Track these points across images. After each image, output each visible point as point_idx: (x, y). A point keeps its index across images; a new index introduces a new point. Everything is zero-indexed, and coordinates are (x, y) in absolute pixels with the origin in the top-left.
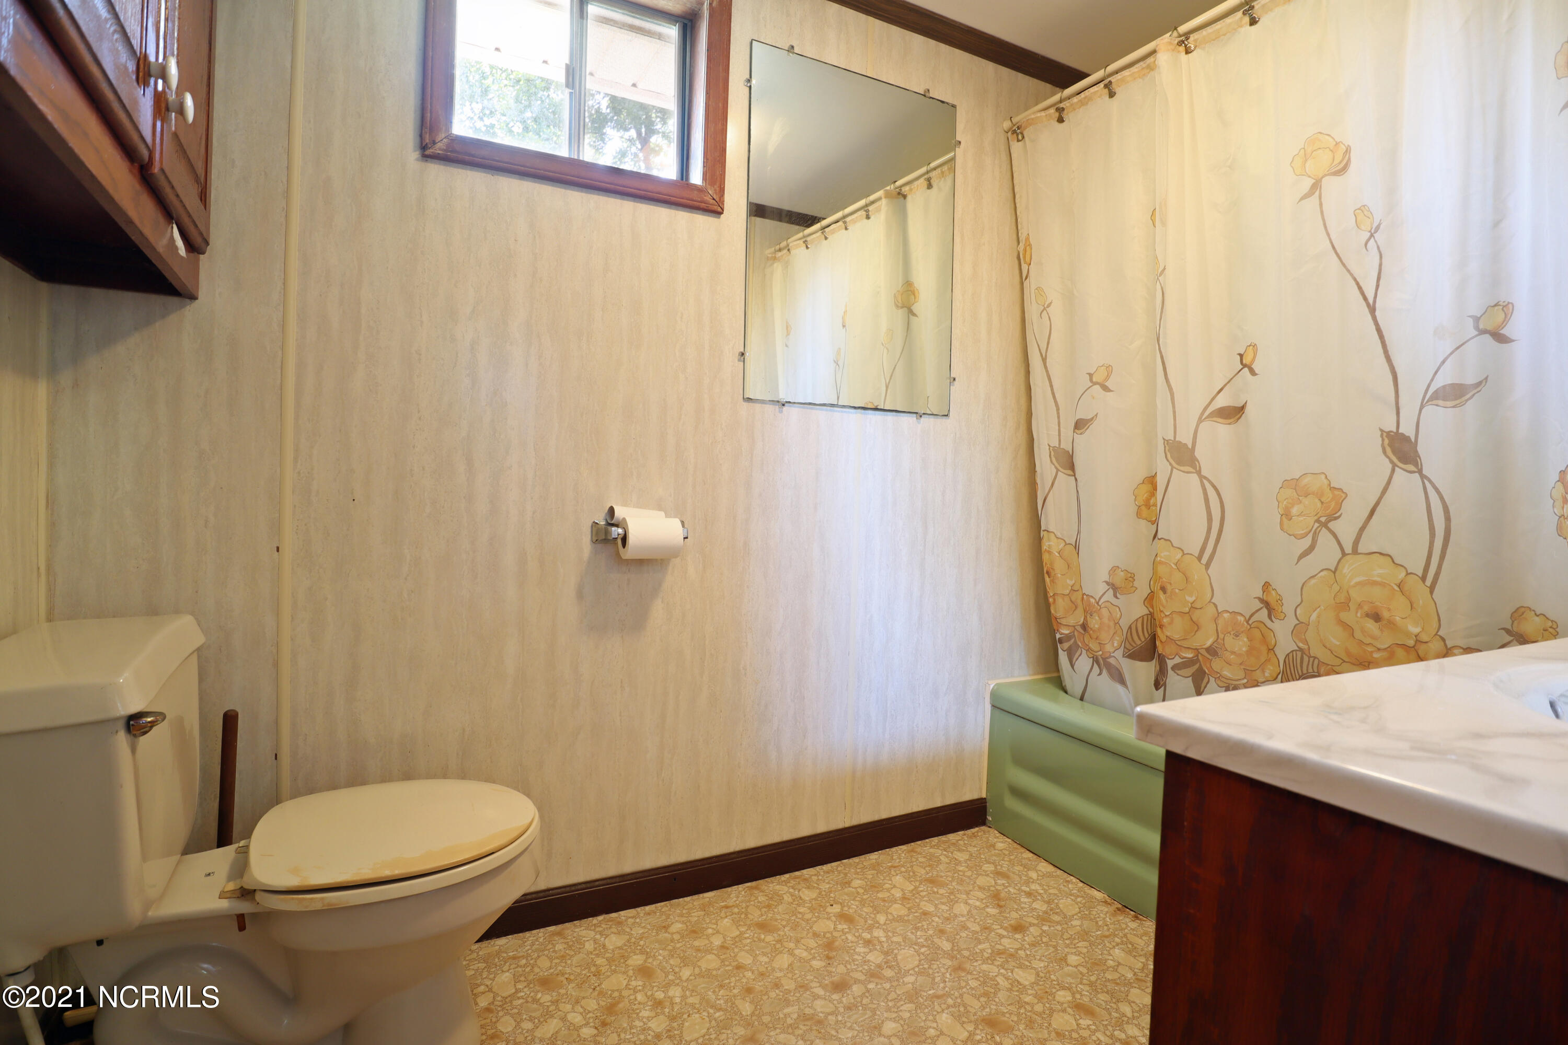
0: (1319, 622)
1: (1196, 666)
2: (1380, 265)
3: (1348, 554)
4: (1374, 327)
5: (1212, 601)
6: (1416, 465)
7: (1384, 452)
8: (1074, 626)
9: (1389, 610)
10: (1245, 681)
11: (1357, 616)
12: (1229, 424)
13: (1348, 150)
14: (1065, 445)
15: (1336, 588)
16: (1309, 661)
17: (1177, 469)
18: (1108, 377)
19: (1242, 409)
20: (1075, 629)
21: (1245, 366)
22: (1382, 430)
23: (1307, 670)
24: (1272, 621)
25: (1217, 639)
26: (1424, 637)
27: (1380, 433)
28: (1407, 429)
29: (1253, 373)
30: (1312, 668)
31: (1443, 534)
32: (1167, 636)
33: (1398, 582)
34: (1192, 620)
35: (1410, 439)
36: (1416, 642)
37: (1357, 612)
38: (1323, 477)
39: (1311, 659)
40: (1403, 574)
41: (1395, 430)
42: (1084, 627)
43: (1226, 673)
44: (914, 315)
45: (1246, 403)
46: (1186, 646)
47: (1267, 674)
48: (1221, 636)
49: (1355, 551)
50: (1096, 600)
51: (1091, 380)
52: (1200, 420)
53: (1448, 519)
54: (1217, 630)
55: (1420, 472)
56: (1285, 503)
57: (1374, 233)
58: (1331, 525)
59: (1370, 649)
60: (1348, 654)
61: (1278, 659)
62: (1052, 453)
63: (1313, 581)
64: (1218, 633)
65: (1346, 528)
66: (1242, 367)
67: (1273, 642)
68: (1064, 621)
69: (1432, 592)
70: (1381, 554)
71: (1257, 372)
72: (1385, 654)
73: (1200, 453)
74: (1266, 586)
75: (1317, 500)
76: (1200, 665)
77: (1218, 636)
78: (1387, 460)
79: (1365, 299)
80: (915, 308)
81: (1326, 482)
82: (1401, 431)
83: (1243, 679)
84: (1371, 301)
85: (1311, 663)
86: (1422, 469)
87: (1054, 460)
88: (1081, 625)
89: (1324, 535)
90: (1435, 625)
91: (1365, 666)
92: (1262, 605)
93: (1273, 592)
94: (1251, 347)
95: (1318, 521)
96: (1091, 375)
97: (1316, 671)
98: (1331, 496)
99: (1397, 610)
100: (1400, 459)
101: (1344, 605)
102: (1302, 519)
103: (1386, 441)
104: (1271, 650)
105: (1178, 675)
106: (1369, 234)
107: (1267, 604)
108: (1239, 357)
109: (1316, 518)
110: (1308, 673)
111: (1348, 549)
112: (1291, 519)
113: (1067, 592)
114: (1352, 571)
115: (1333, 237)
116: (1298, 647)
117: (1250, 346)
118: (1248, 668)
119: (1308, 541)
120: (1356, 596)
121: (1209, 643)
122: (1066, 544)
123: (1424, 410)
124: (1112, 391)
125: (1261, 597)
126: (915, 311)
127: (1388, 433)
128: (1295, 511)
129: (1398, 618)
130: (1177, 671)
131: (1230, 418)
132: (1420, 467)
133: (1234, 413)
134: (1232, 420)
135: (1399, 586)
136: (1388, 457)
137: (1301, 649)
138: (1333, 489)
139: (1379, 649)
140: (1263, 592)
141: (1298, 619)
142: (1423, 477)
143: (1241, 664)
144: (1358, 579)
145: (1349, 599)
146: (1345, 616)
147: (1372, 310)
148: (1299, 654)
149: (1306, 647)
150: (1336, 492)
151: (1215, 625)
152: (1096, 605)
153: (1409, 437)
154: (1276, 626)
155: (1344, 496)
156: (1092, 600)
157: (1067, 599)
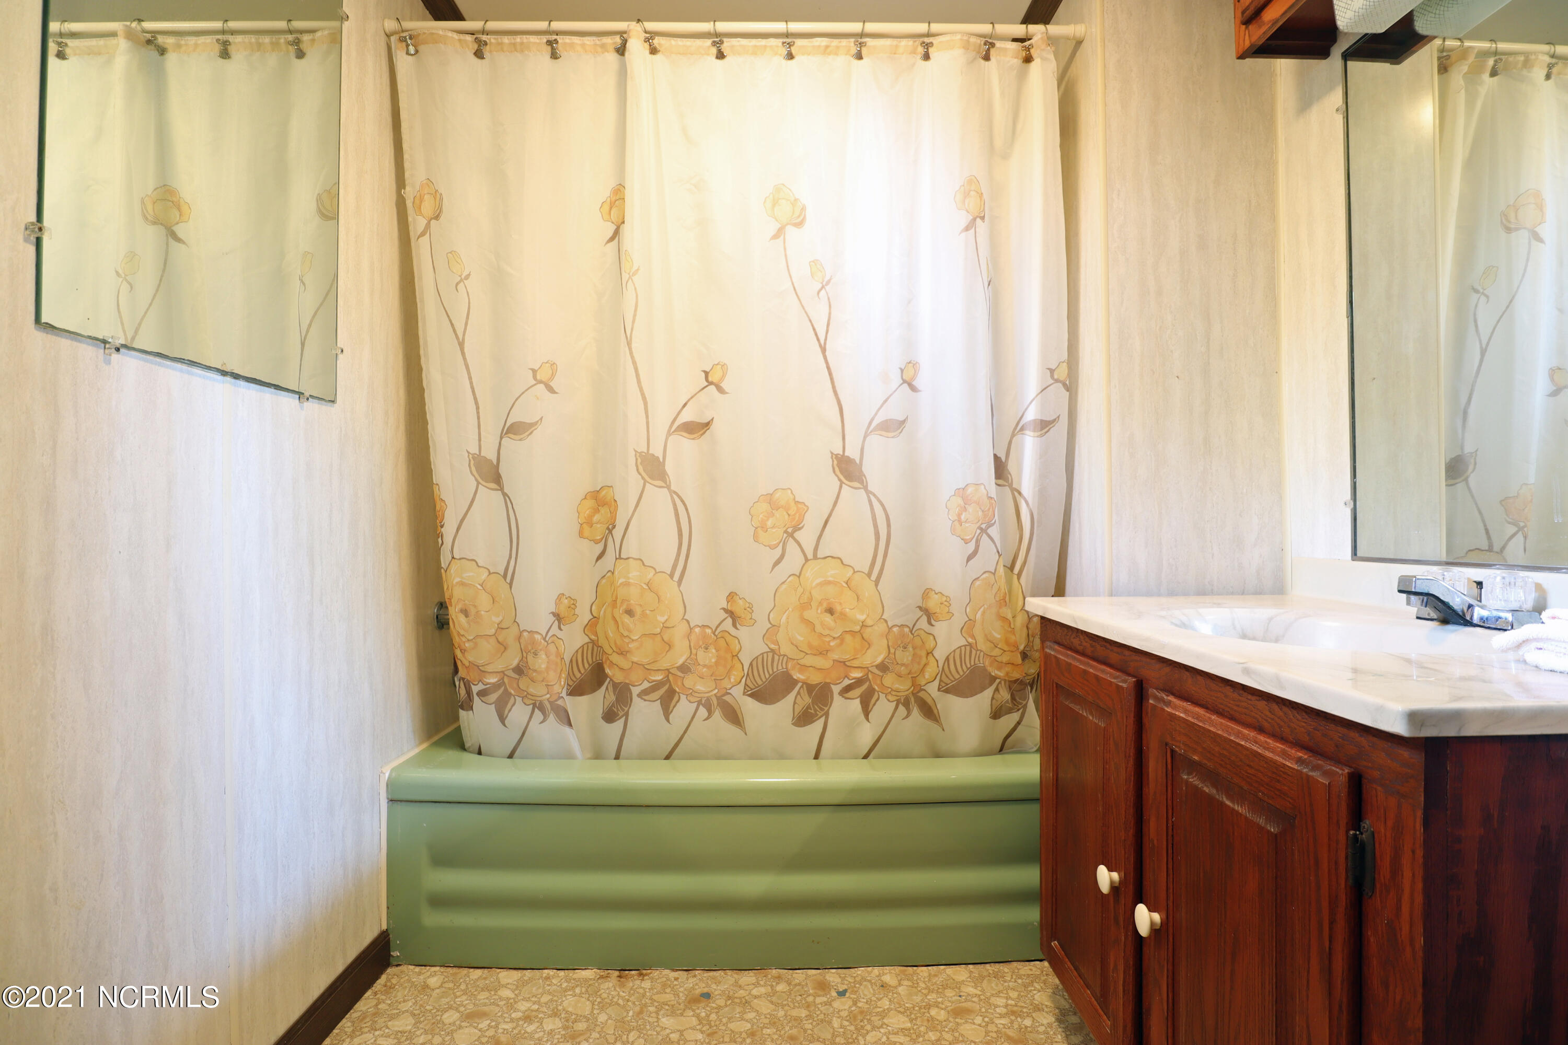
0: (788, 622)
1: (666, 687)
2: (830, 314)
3: (811, 560)
4: (825, 365)
5: (685, 618)
6: (862, 482)
7: (834, 471)
8: (503, 672)
9: (841, 604)
10: (716, 691)
11: (817, 613)
12: (693, 439)
13: (803, 209)
14: (490, 453)
15: (800, 590)
16: (779, 659)
17: (650, 483)
18: (553, 376)
19: (707, 425)
20: (505, 674)
21: (711, 383)
22: (832, 453)
23: (777, 668)
24: (737, 629)
25: (690, 656)
26: (869, 622)
27: (830, 455)
28: (852, 452)
29: (720, 390)
30: (782, 665)
31: (885, 537)
32: (632, 662)
33: (846, 579)
34: (663, 640)
35: (855, 462)
36: (861, 627)
37: (817, 609)
38: (789, 491)
39: (781, 658)
40: (851, 572)
41: (841, 453)
42: (519, 670)
43: (700, 687)
44: (178, 240)
45: (712, 419)
46: (656, 669)
47: (732, 680)
48: (694, 651)
49: (815, 557)
50: (541, 635)
51: (535, 377)
52: (669, 434)
53: (889, 525)
54: (690, 646)
55: (866, 488)
56: (761, 516)
57: (826, 285)
58: (796, 535)
59: (827, 639)
60: (810, 646)
61: (742, 663)
62: (472, 462)
63: (784, 586)
64: (691, 649)
65: (807, 537)
66: (707, 384)
67: (738, 647)
68: (489, 668)
69: (877, 585)
70: (832, 557)
71: (726, 390)
72: (838, 641)
73: (669, 467)
74: (731, 596)
75: (785, 513)
76: (670, 685)
77: (691, 652)
78: (836, 478)
79: (818, 340)
80: (180, 230)
81: (792, 496)
82: (847, 454)
83: (714, 690)
84: (822, 342)
85: (780, 661)
86: (867, 485)
87: (473, 469)
88: (512, 669)
89: (791, 544)
90: (880, 611)
91: (824, 654)
92: (727, 615)
93: (741, 602)
94: (719, 366)
95: (786, 532)
96: (534, 372)
97: (784, 667)
98: (795, 509)
99: (846, 603)
100: (846, 477)
101: (805, 606)
102: (774, 530)
103: (835, 462)
104: (735, 656)
105: (645, 700)
106: (821, 285)
107: (731, 613)
108: (703, 375)
109: (785, 529)
110: (778, 670)
111: (810, 556)
112: (767, 531)
113: (493, 631)
114: (813, 574)
115: (794, 281)
116: (769, 648)
117: (717, 364)
118: (718, 678)
119: (779, 550)
120: (817, 595)
121: (680, 662)
122: (490, 573)
123: (868, 439)
124: (557, 393)
125: (726, 607)
126: (180, 234)
127: (836, 455)
128: (769, 523)
129: (847, 610)
130: (643, 697)
131: (694, 434)
132: (865, 484)
133: (697, 429)
134: (695, 436)
135: (847, 583)
136: (837, 475)
137: (772, 651)
138: (797, 502)
139: (834, 638)
140: (728, 603)
141: (771, 623)
142: (868, 492)
143: (712, 675)
144: (818, 581)
145: (811, 598)
146: (808, 615)
147: (824, 350)
148: (770, 655)
149: (777, 647)
150: (800, 506)
151: (688, 641)
152: (543, 641)
153: (854, 460)
154: (743, 633)
155: (806, 509)
156: (538, 637)
157: (493, 641)
